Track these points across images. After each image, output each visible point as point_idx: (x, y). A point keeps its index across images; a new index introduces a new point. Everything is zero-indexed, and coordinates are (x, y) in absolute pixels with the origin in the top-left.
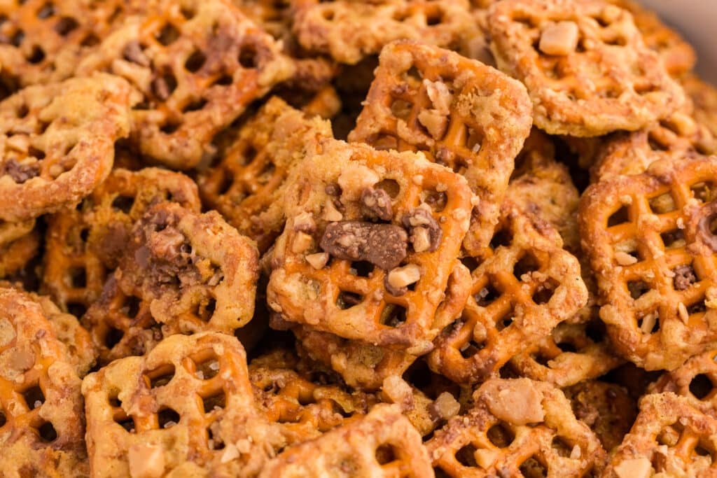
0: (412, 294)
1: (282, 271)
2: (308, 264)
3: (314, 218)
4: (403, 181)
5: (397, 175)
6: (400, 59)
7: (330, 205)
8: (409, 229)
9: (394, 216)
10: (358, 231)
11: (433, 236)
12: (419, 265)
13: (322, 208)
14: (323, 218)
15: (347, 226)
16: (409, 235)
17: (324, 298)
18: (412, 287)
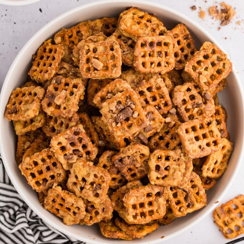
0: (140, 116)
1: (115, 132)
2: (118, 127)
3: (112, 119)
4: (120, 100)
5: (118, 100)
6: (98, 100)
7: (112, 114)
8: (129, 106)
9: (124, 106)
10: (121, 114)
11: (134, 104)
12: (136, 110)
13: (111, 116)
14: (113, 117)
15: (119, 115)
16: (130, 107)
17: (126, 130)
18: (138, 115)
